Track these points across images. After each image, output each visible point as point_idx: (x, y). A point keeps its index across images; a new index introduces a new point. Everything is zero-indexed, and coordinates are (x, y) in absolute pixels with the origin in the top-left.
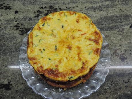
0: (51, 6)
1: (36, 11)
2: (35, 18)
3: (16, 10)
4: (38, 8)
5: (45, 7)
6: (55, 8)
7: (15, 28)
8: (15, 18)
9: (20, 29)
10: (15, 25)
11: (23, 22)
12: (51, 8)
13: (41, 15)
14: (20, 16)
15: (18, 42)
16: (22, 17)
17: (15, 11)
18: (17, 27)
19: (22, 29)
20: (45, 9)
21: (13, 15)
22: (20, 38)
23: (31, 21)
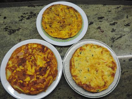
0: (32, 12)
1: (20, 17)
2: (19, 22)
3: (5, 16)
4: (21, 14)
5: (27, 13)
6: (34, 13)
7: (5, 30)
8: (4, 22)
9: (9, 31)
10: (5, 27)
11: (11, 25)
12: (31, 14)
13: (24, 19)
14: (8, 21)
15: (8, 40)
16: (10, 22)
17: (3, 17)
18: (6, 29)
19: (10, 30)
20: (27, 14)
21: (2, 20)
22: (9, 37)
23: (17, 24)
